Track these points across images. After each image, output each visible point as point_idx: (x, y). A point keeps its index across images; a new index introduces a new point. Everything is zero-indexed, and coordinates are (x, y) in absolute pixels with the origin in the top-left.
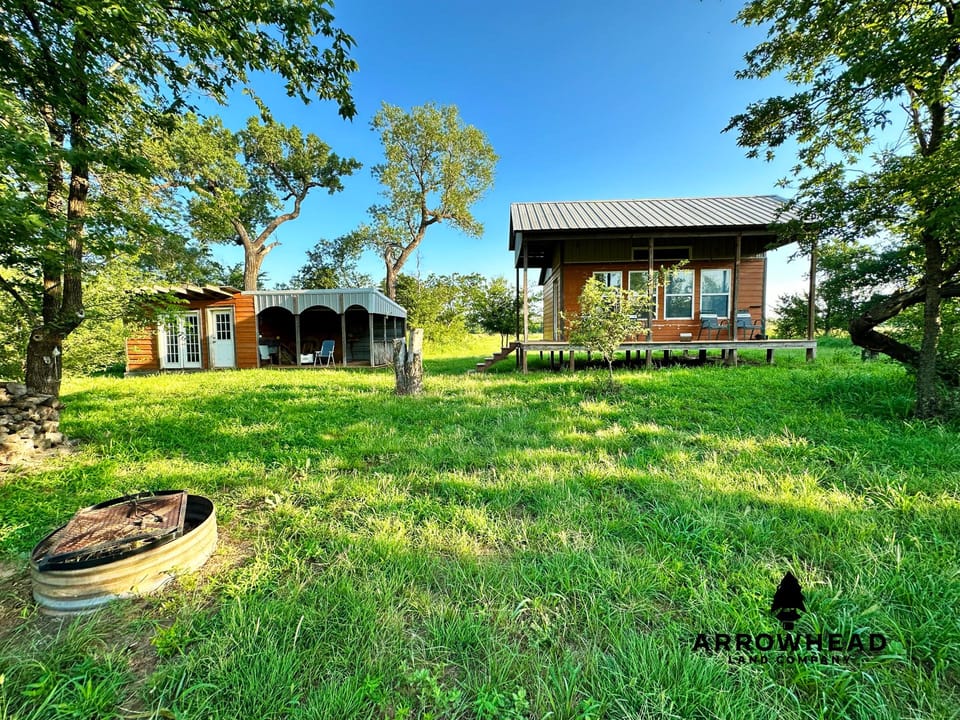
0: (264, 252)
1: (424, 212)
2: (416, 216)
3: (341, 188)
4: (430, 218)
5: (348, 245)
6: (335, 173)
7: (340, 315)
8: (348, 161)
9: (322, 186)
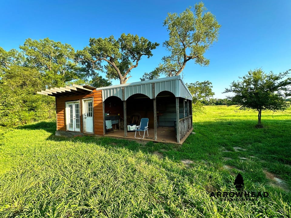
0: (126, 80)
1: (185, 56)
2: (182, 58)
3: (152, 55)
4: (188, 58)
5: (155, 73)
6: (150, 49)
7: (153, 100)
8: (154, 44)
9: (145, 55)
